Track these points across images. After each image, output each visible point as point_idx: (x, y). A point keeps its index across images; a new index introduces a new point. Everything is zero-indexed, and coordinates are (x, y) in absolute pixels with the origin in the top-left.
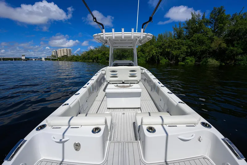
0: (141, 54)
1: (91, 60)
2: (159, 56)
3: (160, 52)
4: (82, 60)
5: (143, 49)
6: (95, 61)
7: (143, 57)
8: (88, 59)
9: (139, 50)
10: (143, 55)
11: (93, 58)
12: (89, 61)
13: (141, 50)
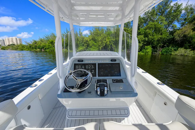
0: (93, 43)
1: (38, 50)
2: (113, 45)
3: (114, 41)
4: (28, 49)
5: (95, 38)
6: (43, 50)
7: (95, 46)
8: (36, 48)
9: (91, 39)
10: (95, 44)
11: (40, 48)
12: (37, 50)
13: (93, 39)
